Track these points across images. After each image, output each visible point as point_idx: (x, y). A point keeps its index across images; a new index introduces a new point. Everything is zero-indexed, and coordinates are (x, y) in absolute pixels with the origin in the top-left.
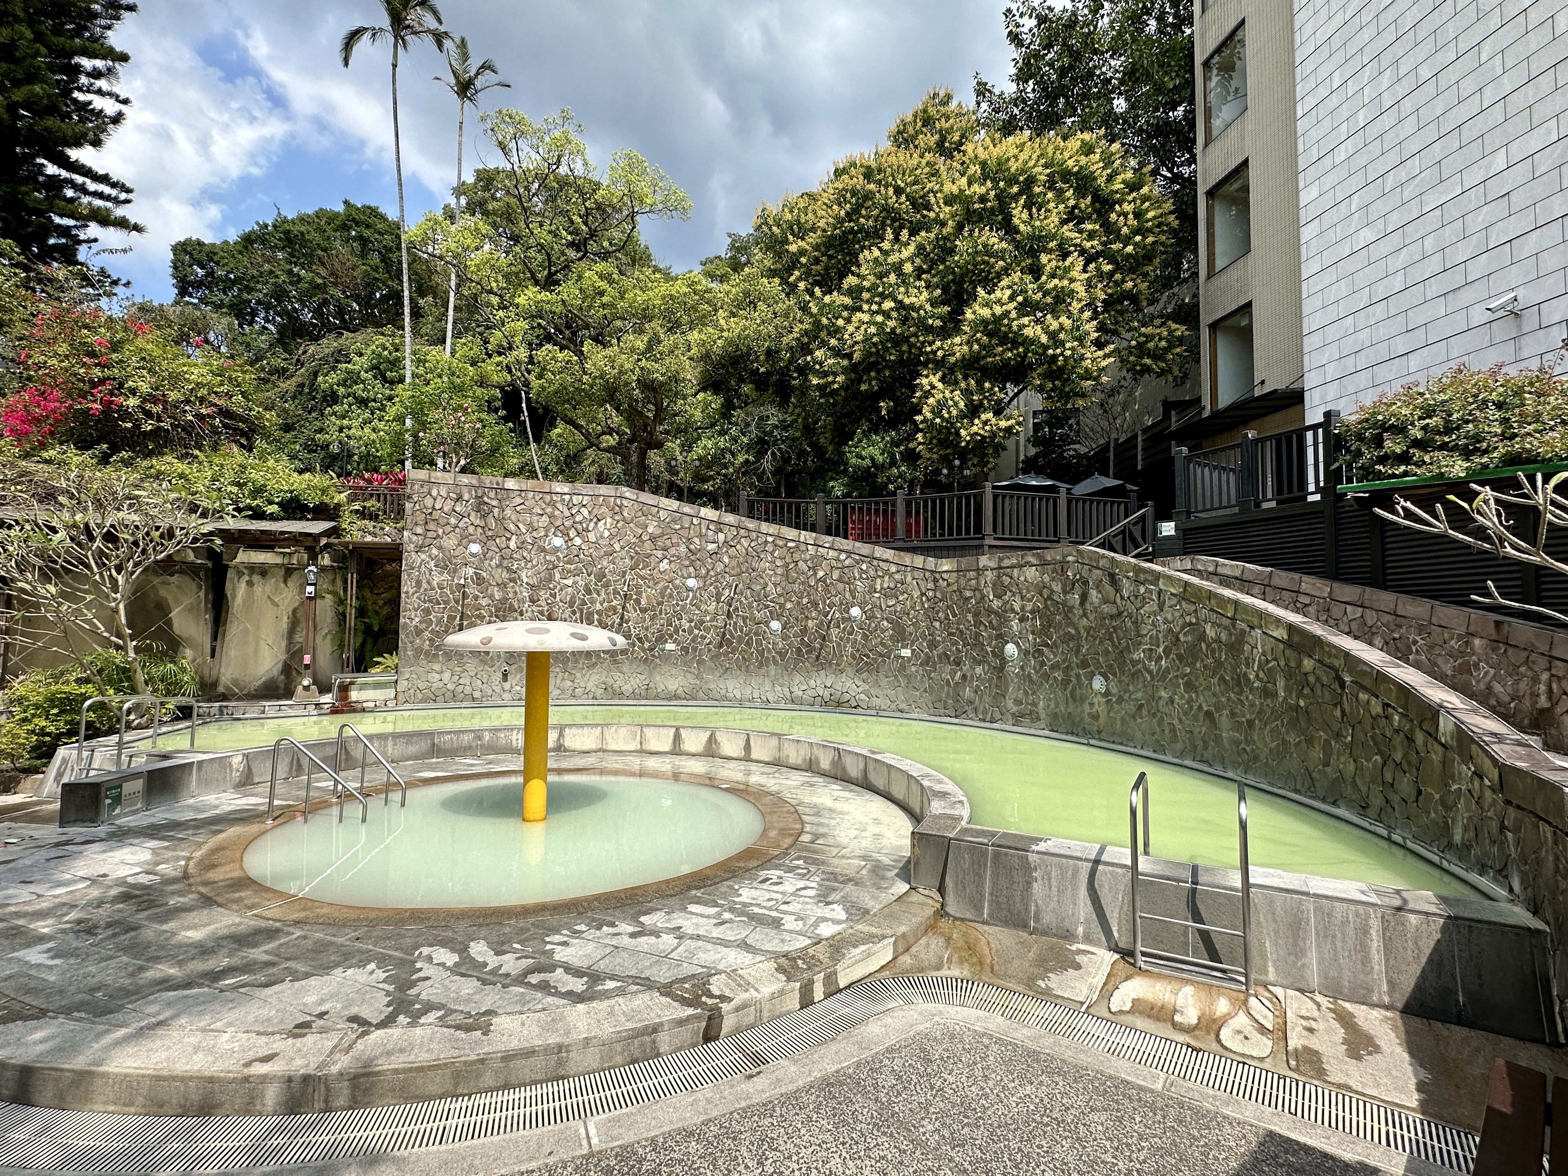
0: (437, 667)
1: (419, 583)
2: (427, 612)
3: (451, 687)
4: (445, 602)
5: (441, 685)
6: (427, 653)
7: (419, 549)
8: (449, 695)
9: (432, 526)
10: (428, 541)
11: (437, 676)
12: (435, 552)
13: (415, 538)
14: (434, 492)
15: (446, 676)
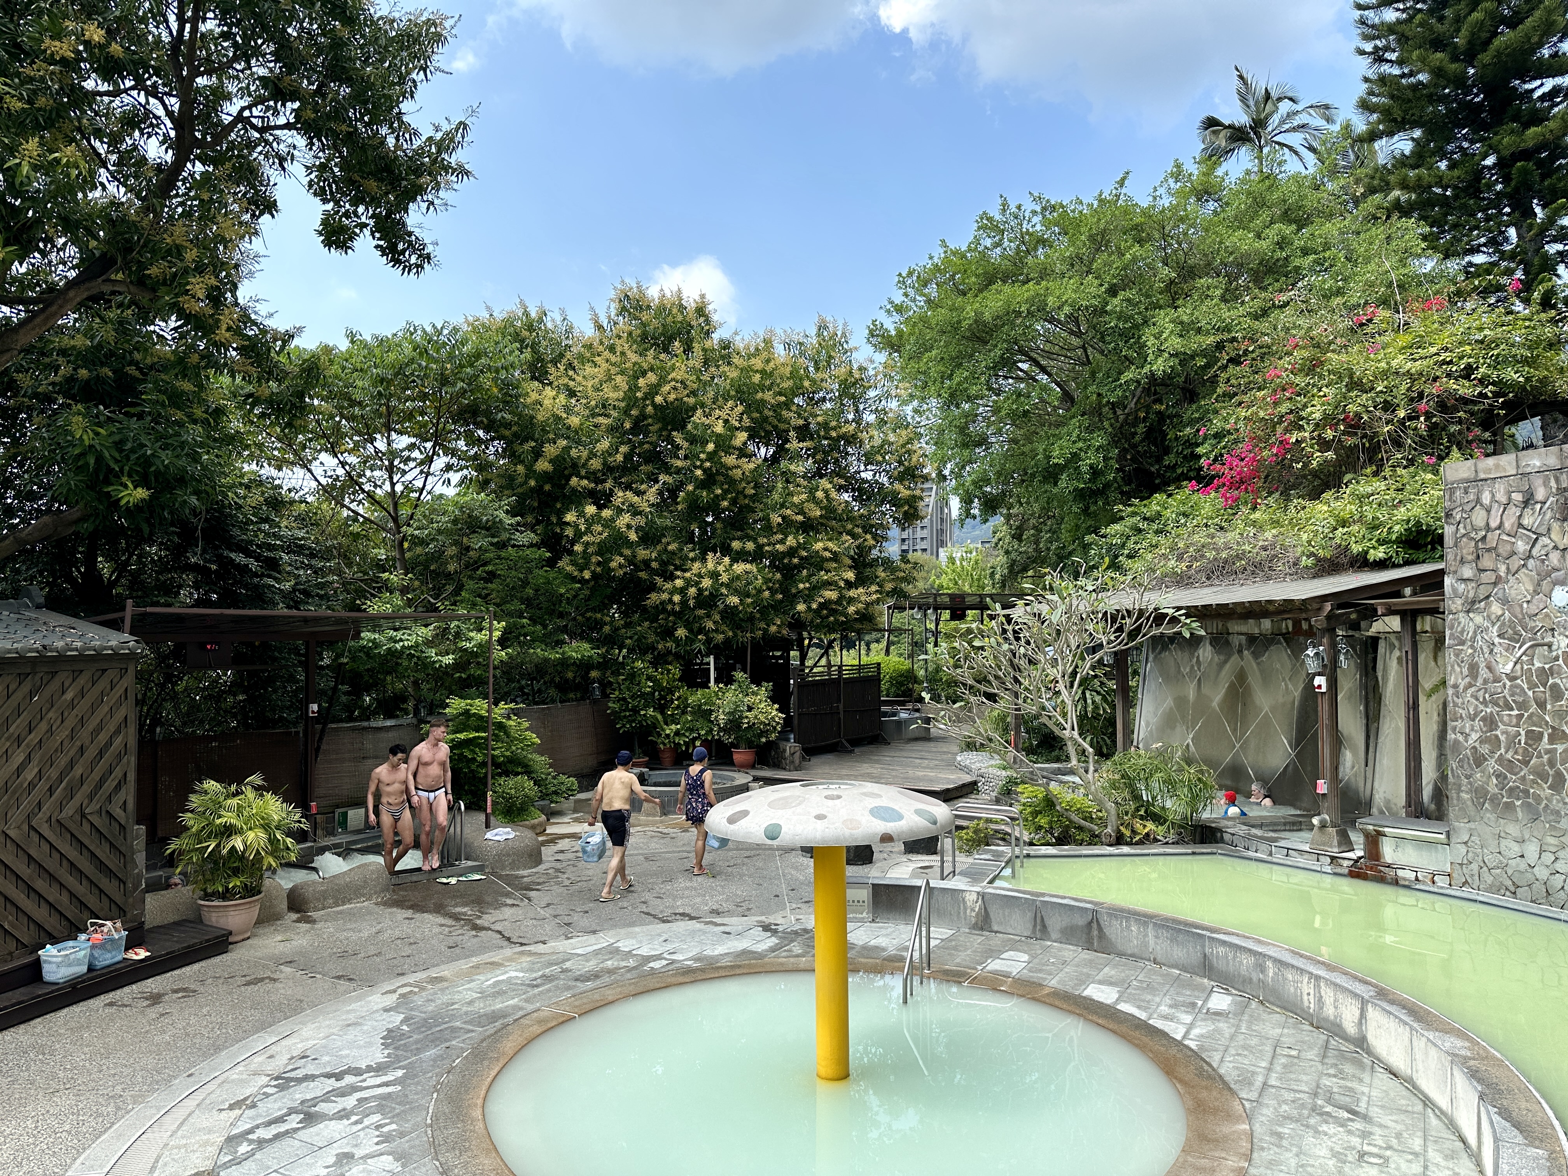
0: (1513, 829)
1: (1473, 669)
2: (1490, 722)
3: (1542, 873)
4: (1523, 706)
5: (1523, 866)
6: (1495, 800)
7: (1471, 606)
8: (1538, 887)
9: (1487, 562)
10: (1483, 592)
11: (1516, 848)
12: (1496, 608)
13: (1461, 587)
14: (1486, 498)
15: (1532, 850)
